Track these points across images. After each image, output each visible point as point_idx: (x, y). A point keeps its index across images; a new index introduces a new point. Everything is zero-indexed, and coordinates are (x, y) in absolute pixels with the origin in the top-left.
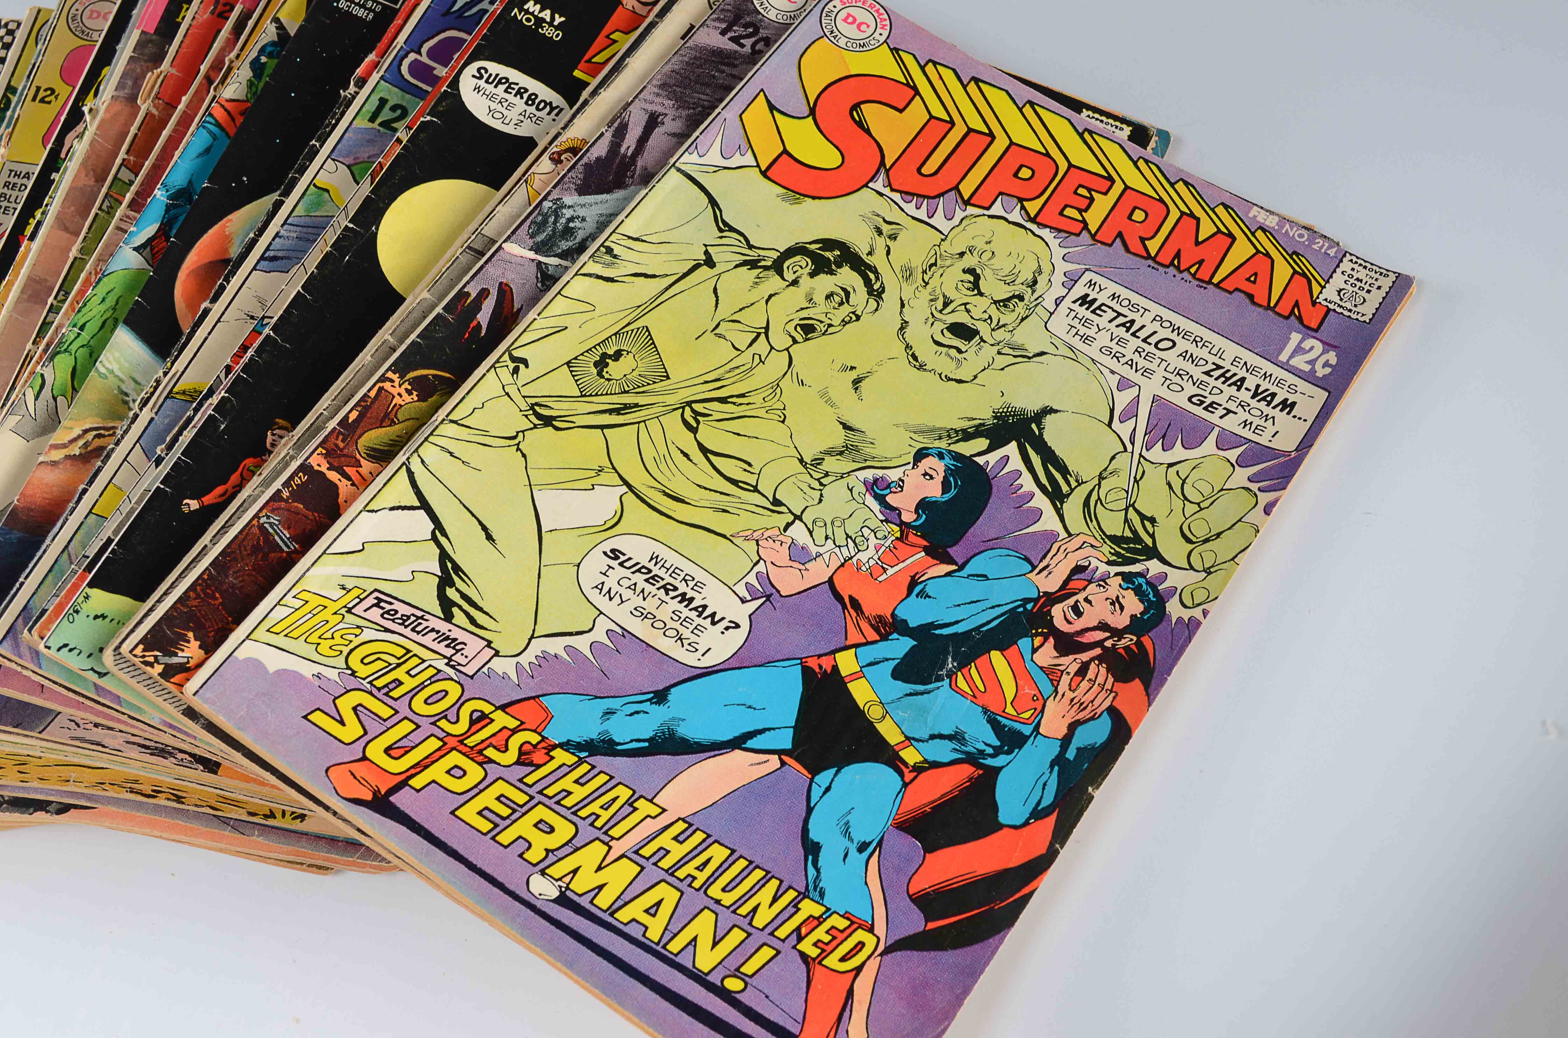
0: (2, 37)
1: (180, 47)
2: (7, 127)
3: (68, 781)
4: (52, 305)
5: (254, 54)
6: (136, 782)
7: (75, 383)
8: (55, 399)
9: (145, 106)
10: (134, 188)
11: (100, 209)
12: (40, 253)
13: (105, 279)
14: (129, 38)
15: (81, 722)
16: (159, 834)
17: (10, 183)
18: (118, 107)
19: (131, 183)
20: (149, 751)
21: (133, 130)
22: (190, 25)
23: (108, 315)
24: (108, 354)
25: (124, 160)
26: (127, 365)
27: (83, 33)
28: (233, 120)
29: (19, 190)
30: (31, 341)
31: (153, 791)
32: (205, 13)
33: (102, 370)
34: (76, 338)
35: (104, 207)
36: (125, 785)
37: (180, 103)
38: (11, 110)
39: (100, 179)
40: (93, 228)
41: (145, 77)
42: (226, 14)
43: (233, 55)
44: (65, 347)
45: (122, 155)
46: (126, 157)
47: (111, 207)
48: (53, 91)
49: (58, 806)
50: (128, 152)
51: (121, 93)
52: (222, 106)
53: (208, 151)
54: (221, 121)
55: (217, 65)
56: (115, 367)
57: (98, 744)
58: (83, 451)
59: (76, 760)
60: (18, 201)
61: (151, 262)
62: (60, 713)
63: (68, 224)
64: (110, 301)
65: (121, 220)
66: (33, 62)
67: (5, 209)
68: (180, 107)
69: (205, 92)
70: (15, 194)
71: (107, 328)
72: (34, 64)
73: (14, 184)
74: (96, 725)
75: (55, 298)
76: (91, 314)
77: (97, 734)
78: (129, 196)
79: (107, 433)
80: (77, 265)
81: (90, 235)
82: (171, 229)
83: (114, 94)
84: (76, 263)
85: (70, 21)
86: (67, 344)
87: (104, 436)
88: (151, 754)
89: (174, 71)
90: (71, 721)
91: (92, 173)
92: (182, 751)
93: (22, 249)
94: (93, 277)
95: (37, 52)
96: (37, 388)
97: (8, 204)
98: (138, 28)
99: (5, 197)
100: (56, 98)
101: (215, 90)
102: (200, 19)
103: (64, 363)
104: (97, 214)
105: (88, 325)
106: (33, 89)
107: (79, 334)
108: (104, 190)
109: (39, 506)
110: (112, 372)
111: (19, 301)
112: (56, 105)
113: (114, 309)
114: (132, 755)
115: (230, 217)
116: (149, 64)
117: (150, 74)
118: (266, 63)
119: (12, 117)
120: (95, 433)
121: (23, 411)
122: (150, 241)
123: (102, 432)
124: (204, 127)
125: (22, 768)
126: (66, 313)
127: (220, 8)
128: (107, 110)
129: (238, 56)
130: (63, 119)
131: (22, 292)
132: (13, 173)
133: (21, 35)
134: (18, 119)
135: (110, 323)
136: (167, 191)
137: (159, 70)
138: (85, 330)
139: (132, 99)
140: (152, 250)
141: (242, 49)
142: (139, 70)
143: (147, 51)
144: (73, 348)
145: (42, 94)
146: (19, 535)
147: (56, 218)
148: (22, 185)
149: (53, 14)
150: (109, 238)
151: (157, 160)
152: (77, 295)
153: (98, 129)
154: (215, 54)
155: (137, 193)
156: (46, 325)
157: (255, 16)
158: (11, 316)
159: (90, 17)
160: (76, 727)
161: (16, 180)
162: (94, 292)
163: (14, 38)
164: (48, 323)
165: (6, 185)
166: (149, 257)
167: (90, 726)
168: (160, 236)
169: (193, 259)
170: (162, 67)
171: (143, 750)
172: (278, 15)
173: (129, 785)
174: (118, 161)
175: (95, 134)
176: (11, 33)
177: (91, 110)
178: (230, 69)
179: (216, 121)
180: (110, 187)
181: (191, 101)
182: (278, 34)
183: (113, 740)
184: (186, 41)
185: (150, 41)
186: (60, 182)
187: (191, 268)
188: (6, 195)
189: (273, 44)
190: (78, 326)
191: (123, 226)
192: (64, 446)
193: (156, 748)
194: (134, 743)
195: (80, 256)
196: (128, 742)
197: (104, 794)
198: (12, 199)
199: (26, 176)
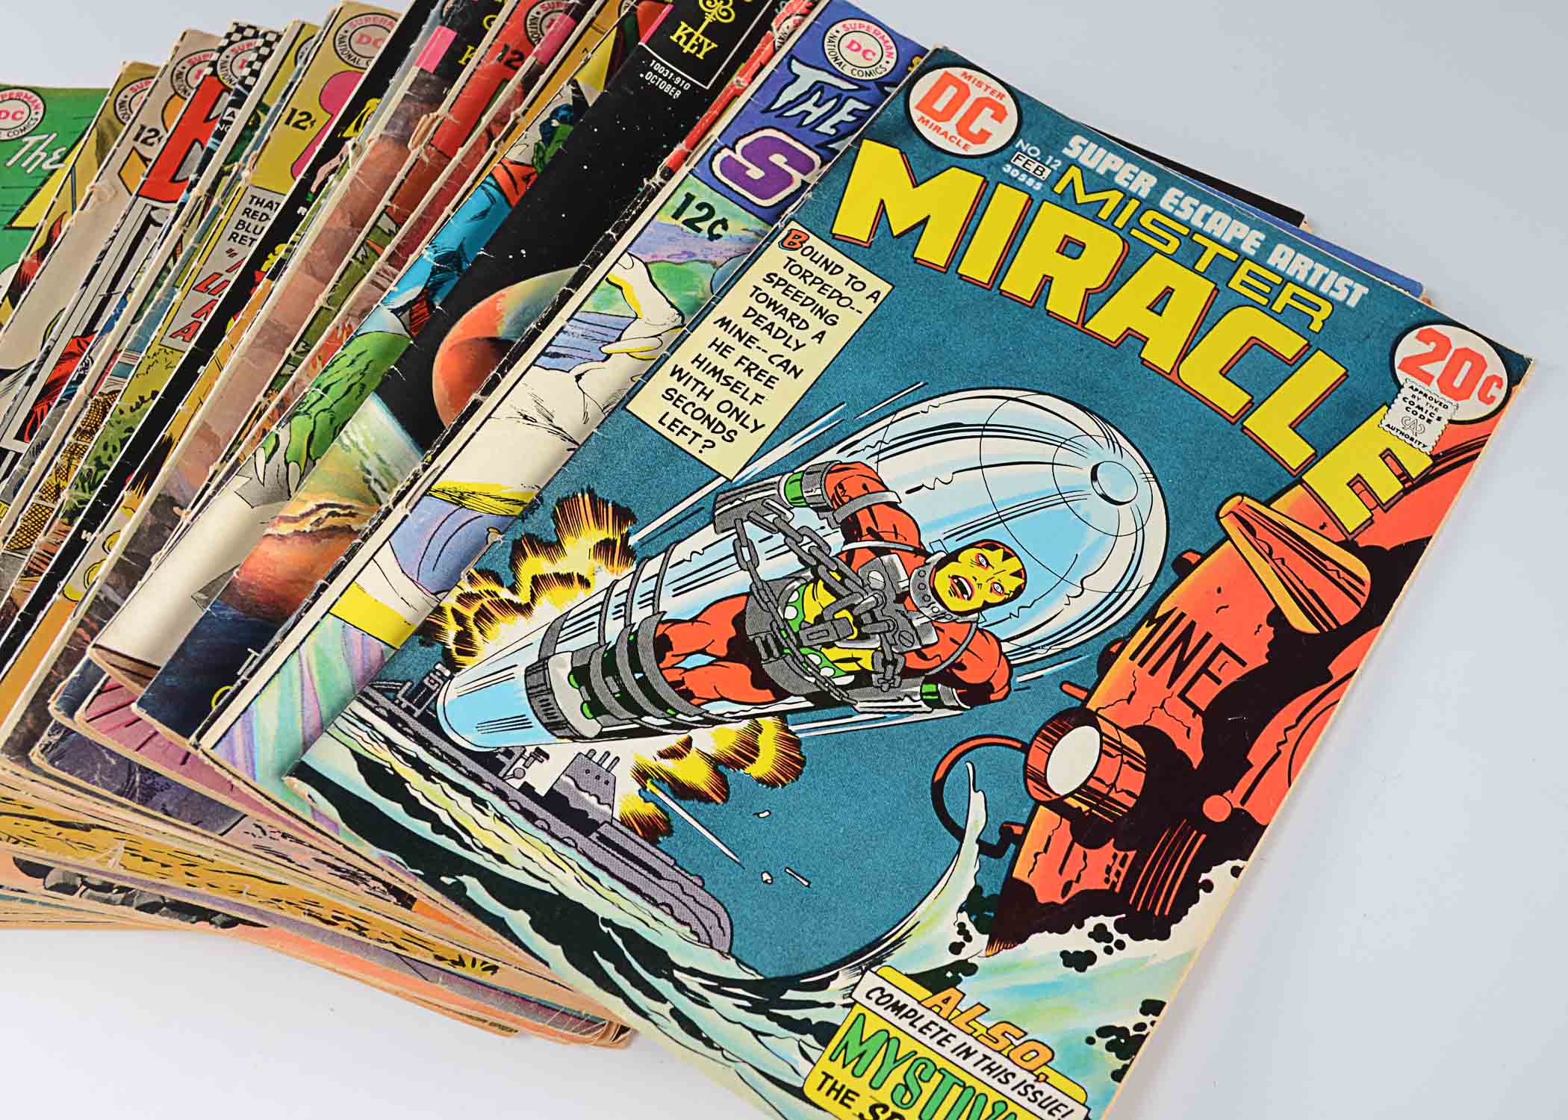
0: (258, 48)
1: (460, 92)
2: (255, 148)
3: (241, 892)
4: (290, 356)
5: (546, 116)
6: (316, 904)
7: (311, 450)
8: (287, 464)
9: (416, 151)
10: (395, 241)
11: (354, 257)
12: (283, 296)
13: (357, 340)
14: (405, 73)
15: (268, 830)
16: (330, 965)
17: (250, 210)
18: (385, 148)
19: (392, 234)
20: (339, 873)
21: (400, 175)
22: (475, 70)
23: (356, 379)
24: (355, 425)
25: (386, 207)
26: (372, 439)
27: (350, 58)
28: (515, 184)
29: (260, 220)
30: (263, 392)
31: (334, 917)
32: (492, 59)
33: (346, 441)
34: (318, 400)
35: (359, 256)
36: (303, 906)
37: (455, 154)
38: (260, 129)
39: (358, 224)
40: (344, 278)
41: (418, 119)
42: (514, 64)
43: (519, 110)
44: (305, 408)
45: (385, 201)
46: (389, 204)
47: (367, 257)
48: (309, 116)
49: (225, 919)
50: (391, 199)
51: (391, 133)
52: (506, 168)
53: (484, 214)
54: (502, 185)
55: (501, 119)
56: (360, 440)
57: (284, 857)
58: (315, 529)
59: (252, 870)
60: (257, 231)
61: (408, 328)
62: (245, 816)
63: (317, 269)
64: (360, 365)
65: (378, 273)
66: (290, 80)
67: (242, 239)
68: (454, 159)
69: (484, 147)
70: (254, 222)
71: (354, 396)
72: (292, 84)
73: (255, 212)
74: (284, 836)
75: (294, 349)
76: (337, 377)
77: (285, 846)
78: (388, 249)
79: (342, 512)
80: (323, 316)
81: (340, 284)
82: (434, 295)
83: (384, 133)
84: (322, 313)
85: (337, 42)
86: (308, 405)
87: (339, 515)
88: (342, 877)
89: (451, 117)
90: (257, 826)
91: (348, 216)
92: (375, 878)
93: (260, 287)
94: (340, 332)
95: (296, 70)
96: (270, 450)
97: (246, 234)
98: (417, 65)
99: (243, 225)
100: (312, 124)
101: (496, 145)
102: (485, 64)
103: (301, 425)
104: (350, 262)
105: (332, 387)
106: (288, 111)
107: (322, 396)
108: (361, 237)
109: (260, 583)
110: (356, 445)
111: (253, 345)
112: (312, 132)
113: (363, 374)
114: (320, 875)
115: (502, 291)
116: (425, 106)
117: (425, 116)
118: (557, 127)
119: (261, 138)
120: (329, 510)
121: (252, 474)
122: (410, 304)
123: (337, 510)
124: (483, 188)
125: (190, 870)
126: (306, 368)
127: (509, 55)
128: (373, 149)
129: (524, 113)
130: (318, 149)
131: (258, 336)
132: (255, 200)
133: (279, 48)
134: (267, 141)
135: (356, 388)
136: (436, 252)
137: (435, 114)
138: (330, 392)
139: (402, 141)
140: (411, 315)
141: (530, 105)
142: (412, 110)
143: (424, 92)
144: (314, 411)
145: (296, 118)
146: (234, 612)
147: (305, 260)
148: (263, 214)
149: (319, 32)
150: (362, 291)
151: (424, 213)
152: (320, 350)
153: (360, 169)
154: (499, 107)
155: (398, 247)
156: (281, 377)
157: (548, 71)
158: (243, 361)
159: (359, 41)
160: (261, 834)
161: (257, 208)
162: (344, 352)
163: (272, 52)
164: (284, 375)
165: (246, 212)
166: (407, 323)
167: (278, 836)
168: (420, 302)
169: (457, 332)
170: (439, 112)
171: (333, 871)
172: (576, 77)
173: (308, 907)
174: (380, 208)
175: (358, 173)
176: (268, 44)
177: (354, 146)
178: (514, 125)
179: (497, 183)
180: (368, 235)
181: (468, 154)
182: (573, 98)
183: (302, 856)
184: (469, 86)
185: (429, 81)
186: (311, 220)
187: (455, 342)
188: (244, 222)
189: (567, 108)
190: (322, 387)
191: (379, 280)
192: (295, 520)
193: (347, 871)
194: (324, 862)
195: (326, 306)
196: (317, 860)
197: (278, 912)
198: (251, 228)
199: (270, 205)
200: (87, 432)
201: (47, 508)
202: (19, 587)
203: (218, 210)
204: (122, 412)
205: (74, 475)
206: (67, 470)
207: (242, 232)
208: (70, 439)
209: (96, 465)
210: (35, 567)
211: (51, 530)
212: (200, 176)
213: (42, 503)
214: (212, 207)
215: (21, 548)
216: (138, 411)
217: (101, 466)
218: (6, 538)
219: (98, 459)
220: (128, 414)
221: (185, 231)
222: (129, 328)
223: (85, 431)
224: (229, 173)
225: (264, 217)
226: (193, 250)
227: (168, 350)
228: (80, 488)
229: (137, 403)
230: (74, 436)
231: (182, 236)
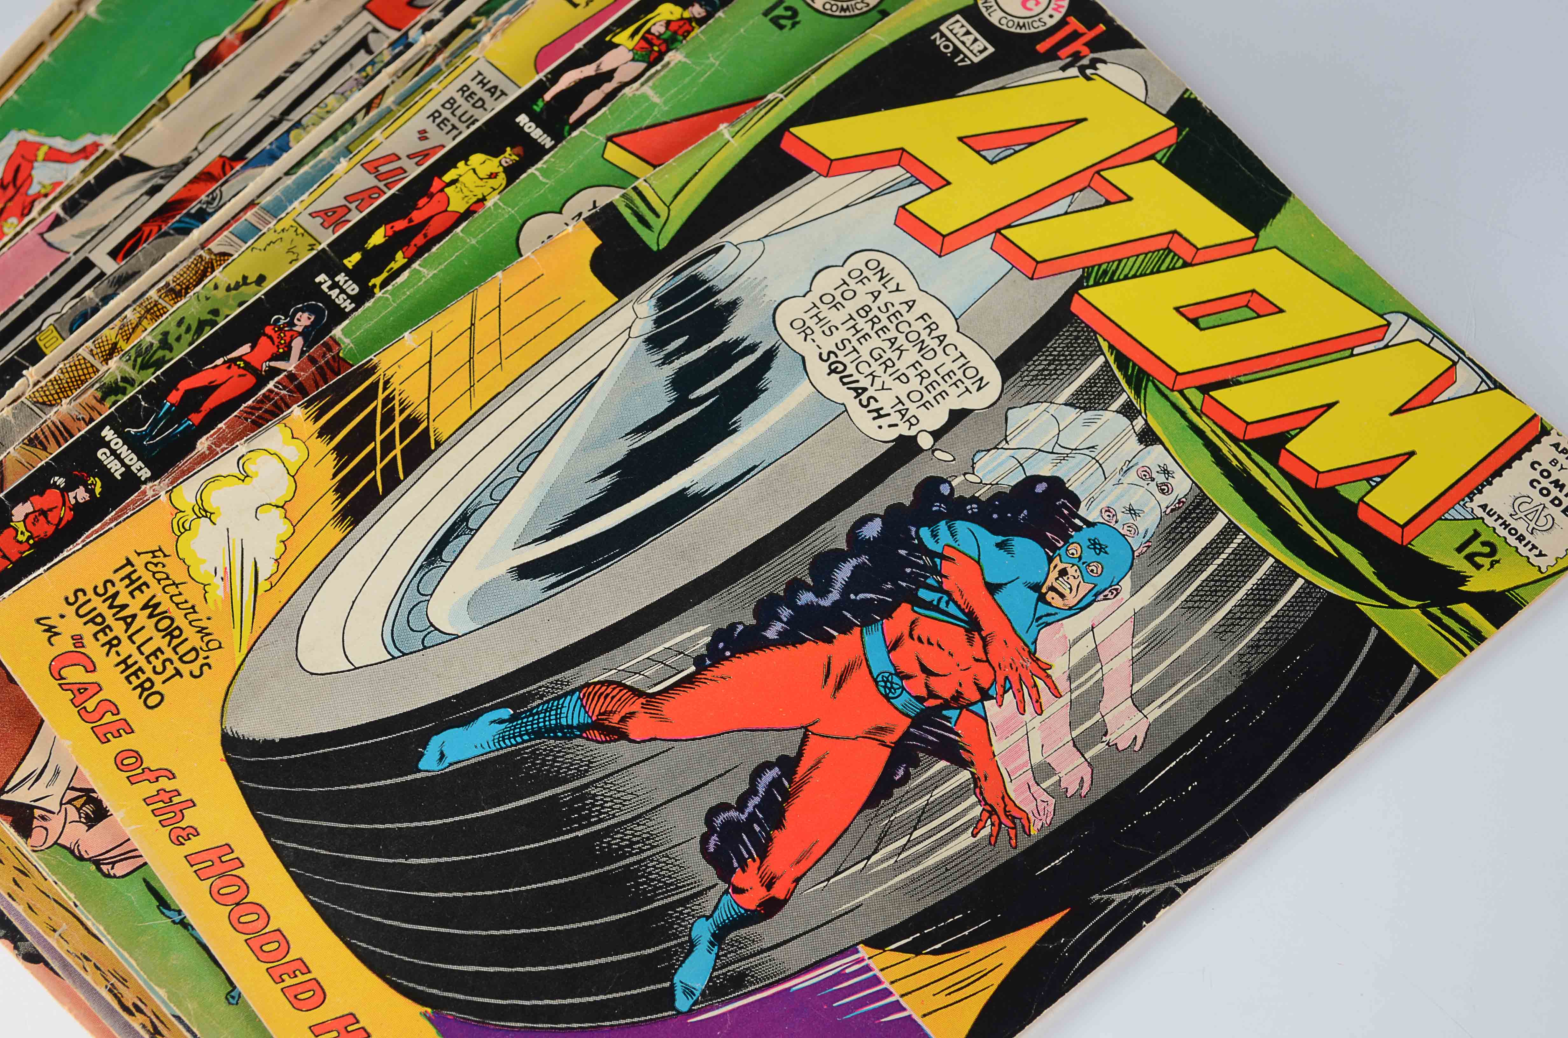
2: (512, 9)
17: (469, 89)
29: (473, 105)
31: (134, 1005)
36: (110, 978)
49: (30, 951)
60: (468, 124)
67: (442, 122)
70: (466, 106)
73: (473, 93)
97: (450, 117)
99: (452, 105)
100: (588, 3)
112: (580, 15)
130: (576, 47)
132: (480, 78)
134: (529, 6)
148: (480, 99)
161: (478, 89)
165: (463, 89)
173: (113, 980)
188: (455, 102)
197: (82, 972)
198: (458, 113)
199: (493, 91)
200: (176, 293)
201: (92, 366)
202: (16, 454)
203: (439, 71)
204: (216, 287)
205: (134, 341)
206: (134, 329)
207: (446, 113)
208: (153, 293)
209: (160, 341)
210: (42, 437)
211: (79, 401)
212: (445, 16)
213: (89, 358)
214: (433, 65)
215: (44, 403)
216: (234, 292)
217: (165, 344)
218: (39, 382)
219: (166, 334)
220: (221, 293)
221: (393, 82)
222: (279, 179)
223: (172, 290)
224: (473, 27)
225: (480, 103)
226: (389, 111)
227: (300, 231)
228: (131, 362)
229: (237, 283)
230: (159, 290)
231: (387, 87)
